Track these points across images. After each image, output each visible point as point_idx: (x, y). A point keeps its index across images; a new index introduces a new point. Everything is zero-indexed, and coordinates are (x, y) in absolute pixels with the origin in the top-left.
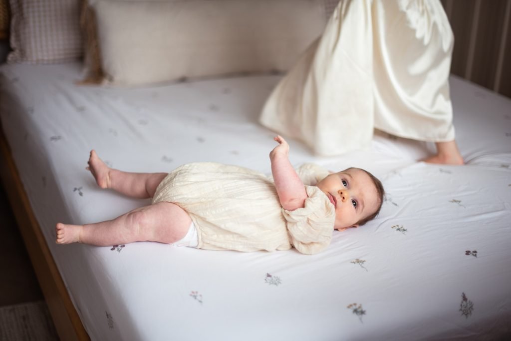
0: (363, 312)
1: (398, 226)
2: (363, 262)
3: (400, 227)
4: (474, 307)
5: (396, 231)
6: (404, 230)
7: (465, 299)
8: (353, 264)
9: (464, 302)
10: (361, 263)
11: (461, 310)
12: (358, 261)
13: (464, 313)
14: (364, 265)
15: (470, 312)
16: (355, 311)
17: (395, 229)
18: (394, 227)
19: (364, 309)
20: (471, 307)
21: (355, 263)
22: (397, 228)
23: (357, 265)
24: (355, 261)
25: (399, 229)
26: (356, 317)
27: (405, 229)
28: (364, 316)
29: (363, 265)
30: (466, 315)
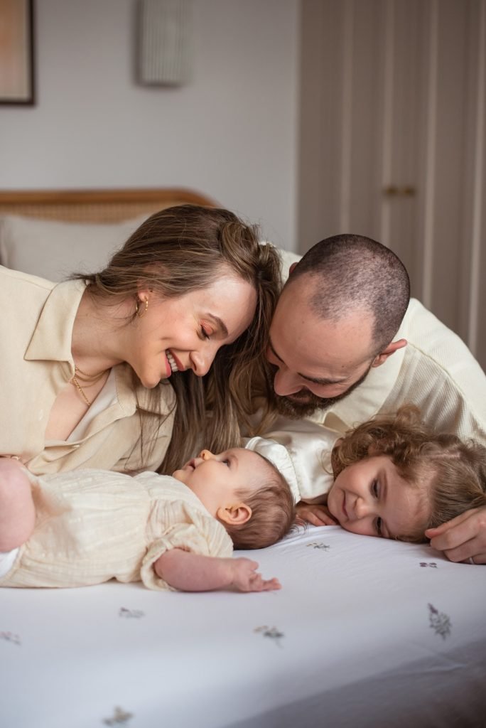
0: (279, 635)
1: (315, 543)
3: (318, 544)
4: (451, 621)
5: (314, 549)
6: (325, 547)
7: (434, 611)
9: (435, 616)
11: (432, 626)
13: (438, 632)
15: (448, 629)
16: (268, 634)
18: (311, 544)
19: (280, 630)
20: (447, 621)
22: (315, 545)
25: (317, 547)
26: (270, 642)
27: (327, 545)
28: (282, 640)
30: (443, 633)
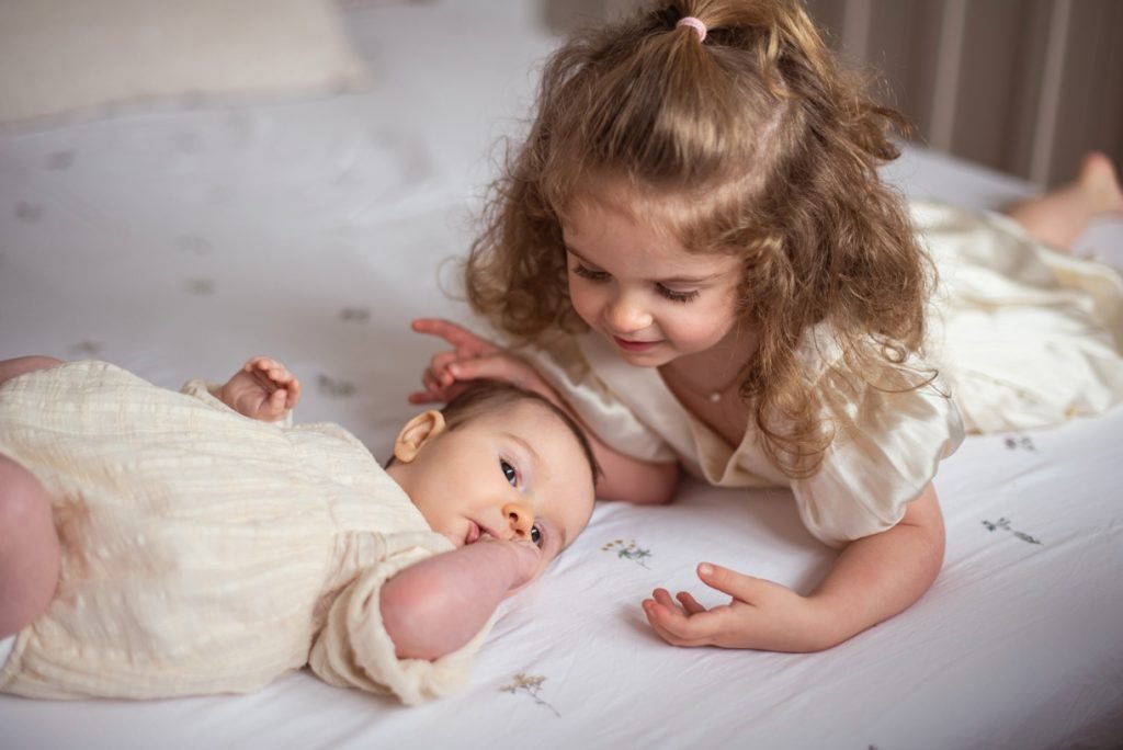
1: (619, 542)
2: (539, 681)
3: (626, 545)
5: (617, 560)
6: (642, 554)
8: (509, 694)
10: (533, 689)
12: (522, 682)
14: (545, 692)
17: (614, 553)
18: (610, 545)
21: (513, 690)
22: (619, 547)
23: (522, 696)
24: (512, 683)
25: (625, 553)
27: (644, 549)
29: (540, 695)
